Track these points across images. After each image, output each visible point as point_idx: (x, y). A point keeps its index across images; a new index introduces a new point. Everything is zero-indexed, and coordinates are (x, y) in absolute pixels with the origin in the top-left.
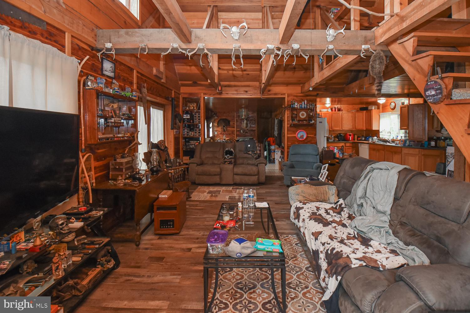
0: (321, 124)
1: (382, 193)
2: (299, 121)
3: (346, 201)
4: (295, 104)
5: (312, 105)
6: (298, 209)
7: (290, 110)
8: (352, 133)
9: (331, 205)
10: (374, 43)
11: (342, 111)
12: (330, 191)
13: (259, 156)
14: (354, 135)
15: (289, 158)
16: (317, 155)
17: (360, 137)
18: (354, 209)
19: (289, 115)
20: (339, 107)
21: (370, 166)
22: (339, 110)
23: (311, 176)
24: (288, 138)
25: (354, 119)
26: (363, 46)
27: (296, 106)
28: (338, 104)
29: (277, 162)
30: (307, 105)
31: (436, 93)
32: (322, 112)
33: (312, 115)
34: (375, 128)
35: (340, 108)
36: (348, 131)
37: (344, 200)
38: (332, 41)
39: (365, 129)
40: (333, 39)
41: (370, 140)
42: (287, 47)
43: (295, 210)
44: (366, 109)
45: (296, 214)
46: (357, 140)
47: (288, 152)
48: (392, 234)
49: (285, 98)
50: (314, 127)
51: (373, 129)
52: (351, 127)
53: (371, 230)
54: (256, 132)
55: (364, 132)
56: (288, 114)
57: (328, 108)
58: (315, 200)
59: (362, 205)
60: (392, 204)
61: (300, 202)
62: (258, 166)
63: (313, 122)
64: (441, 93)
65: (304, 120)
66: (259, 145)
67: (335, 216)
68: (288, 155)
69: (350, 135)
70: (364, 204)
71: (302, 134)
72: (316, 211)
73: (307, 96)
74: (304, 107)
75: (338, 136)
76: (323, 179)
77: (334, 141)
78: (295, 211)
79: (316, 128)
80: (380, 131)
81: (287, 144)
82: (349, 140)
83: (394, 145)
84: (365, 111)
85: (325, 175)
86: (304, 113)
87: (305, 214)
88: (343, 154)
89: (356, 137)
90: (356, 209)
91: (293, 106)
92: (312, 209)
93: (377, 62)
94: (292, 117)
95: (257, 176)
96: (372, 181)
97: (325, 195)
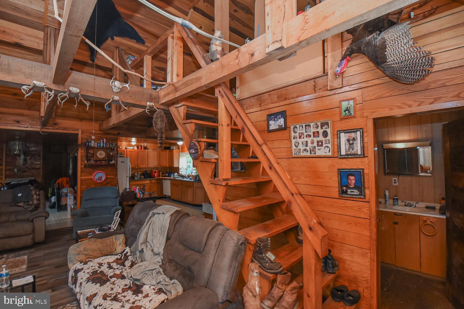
0: (122, 163)
1: (159, 235)
2: (96, 161)
3: (132, 248)
4: (91, 142)
5: (112, 145)
6: (77, 271)
7: (84, 148)
8: (157, 170)
9: (115, 257)
10: (158, 102)
11: (148, 149)
12: (117, 241)
13: (36, 207)
14: (159, 172)
15: (82, 205)
16: (116, 198)
17: (164, 174)
18: (137, 256)
19: (83, 154)
20: (145, 145)
21: (152, 212)
22: (145, 148)
23: (101, 226)
24: (81, 180)
25: (159, 157)
26: (148, 103)
27: (93, 145)
28: (144, 143)
29: (69, 208)
30: (106, 144)
31: (195, 152)
32: (127, 150)
33: (113, 155)
34: (175, 165)
35: (146, 147)
36: (154, 168)
37: (130, 247)
38: (117, 92)
39: (168, 166)
40: (119, 91)
41: (172, 176)
42: (63, 88)
43: (73, 273)
44: (169, 148)
45: (74, 278)
46: (162, 177)
47: (81, 197)
48: (162, 273)
49: (78, 134)
50: (115, 166)
51: (174, 166)
52: (157, 165)
53: (145, 275)
54: (41, 170)
55: (168, 169)
56: (81, 153)
57: (134, 146)
58: (99, 255)
59: (142, 251)
60: (165, 245)
61: (81, 263)
62: (34, 221)
63: (113, 162)
64: (197, 152)
65: (103, 160)
66: (37, 193)
67: (117, 269)
68: (81, 201)
69: (155, 172)
70: (144, 250)
71: (100, 175)
72: (98, 269)
73: (107, 134)
74: (103, 146)
75: (144, 173)
76: (115, 227)
77: (140, 178)
78: (73, 275)
79: (117, 169)
80: (180, 168)
81: (81, 188)
82: (155, 177)
83: (188, 180)
84: (168, 150)
85: (117, 222)
86: (103, 152)
87: (82, 276)
88: (144, 193)
89: (161, 173)
90: (138, 256)
91: (88, 145)
92: (93, 268)
93: (159, 120)
94: (87, 157)
95: (31, 236)
96: (152, 225)
97: (111, 247)
